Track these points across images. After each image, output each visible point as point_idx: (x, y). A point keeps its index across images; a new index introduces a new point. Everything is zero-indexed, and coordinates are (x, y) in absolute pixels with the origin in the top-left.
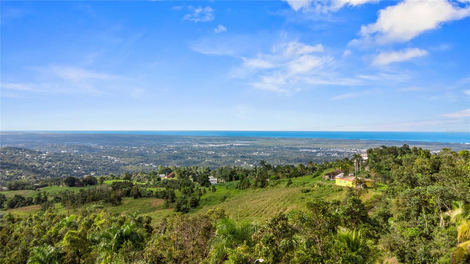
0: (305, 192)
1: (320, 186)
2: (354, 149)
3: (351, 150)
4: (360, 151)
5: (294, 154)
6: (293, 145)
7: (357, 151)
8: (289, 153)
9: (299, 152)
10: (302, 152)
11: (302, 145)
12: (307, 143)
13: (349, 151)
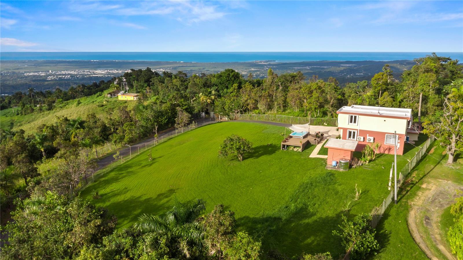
0: (101, 107)
1: (108, 102)
2: (87, 71)
3: (84, 71)
4: (93, 72)
5: (19, 80)
6: (15, 69)
7: (91, 73)
8: (11, 79)
9: (24, 77)
10: (29, 77)
11: (25, 68)
12: (32, 66)
13: (83, 73)
